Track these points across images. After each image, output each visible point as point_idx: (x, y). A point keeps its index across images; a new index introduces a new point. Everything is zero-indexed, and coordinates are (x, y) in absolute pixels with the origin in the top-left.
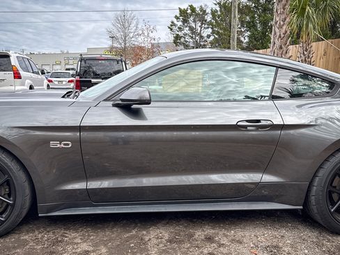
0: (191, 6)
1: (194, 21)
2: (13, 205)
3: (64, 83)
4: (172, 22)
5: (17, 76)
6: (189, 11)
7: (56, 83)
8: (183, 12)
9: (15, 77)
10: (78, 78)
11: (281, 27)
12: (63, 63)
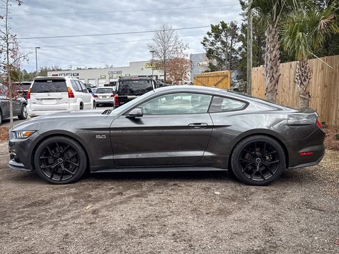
0: (222, 23)
1: (226, 36)
2: (78, 167)
3: (107, 97)
4: (205, 38)
5: (71, 95)
6: (220, 27)
7: (101, 97)
8: (215, 29)
9: (69, 97)
10: (117, 95)
11: (271, 52)
12: (107, 77)
